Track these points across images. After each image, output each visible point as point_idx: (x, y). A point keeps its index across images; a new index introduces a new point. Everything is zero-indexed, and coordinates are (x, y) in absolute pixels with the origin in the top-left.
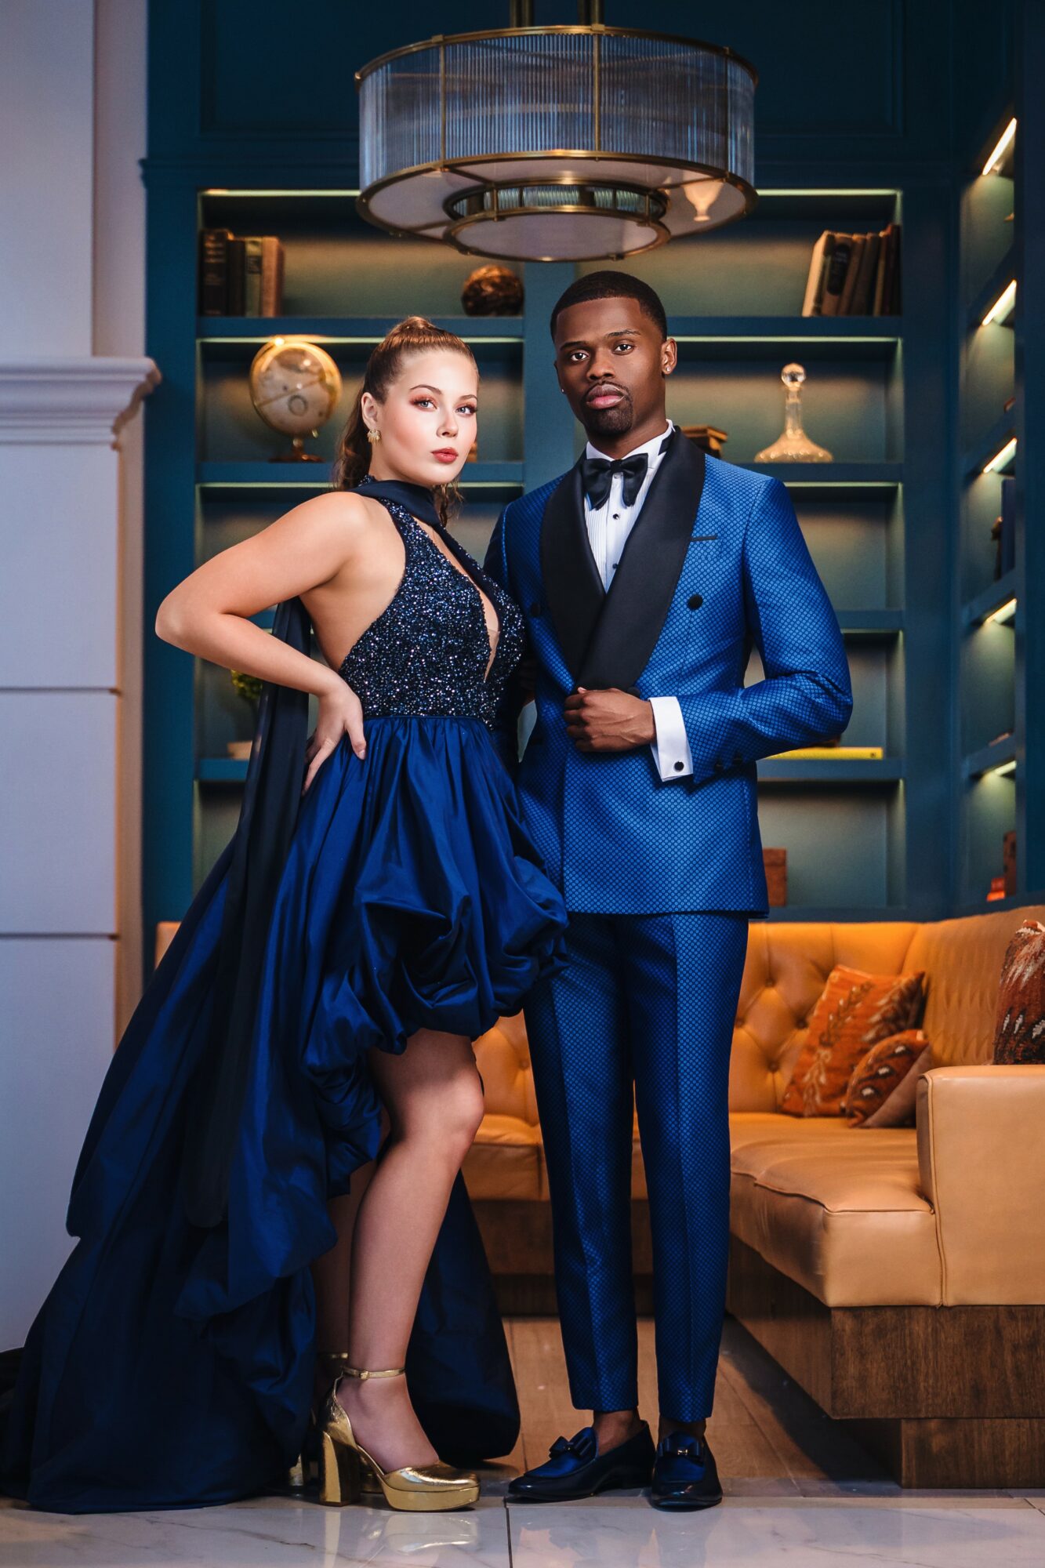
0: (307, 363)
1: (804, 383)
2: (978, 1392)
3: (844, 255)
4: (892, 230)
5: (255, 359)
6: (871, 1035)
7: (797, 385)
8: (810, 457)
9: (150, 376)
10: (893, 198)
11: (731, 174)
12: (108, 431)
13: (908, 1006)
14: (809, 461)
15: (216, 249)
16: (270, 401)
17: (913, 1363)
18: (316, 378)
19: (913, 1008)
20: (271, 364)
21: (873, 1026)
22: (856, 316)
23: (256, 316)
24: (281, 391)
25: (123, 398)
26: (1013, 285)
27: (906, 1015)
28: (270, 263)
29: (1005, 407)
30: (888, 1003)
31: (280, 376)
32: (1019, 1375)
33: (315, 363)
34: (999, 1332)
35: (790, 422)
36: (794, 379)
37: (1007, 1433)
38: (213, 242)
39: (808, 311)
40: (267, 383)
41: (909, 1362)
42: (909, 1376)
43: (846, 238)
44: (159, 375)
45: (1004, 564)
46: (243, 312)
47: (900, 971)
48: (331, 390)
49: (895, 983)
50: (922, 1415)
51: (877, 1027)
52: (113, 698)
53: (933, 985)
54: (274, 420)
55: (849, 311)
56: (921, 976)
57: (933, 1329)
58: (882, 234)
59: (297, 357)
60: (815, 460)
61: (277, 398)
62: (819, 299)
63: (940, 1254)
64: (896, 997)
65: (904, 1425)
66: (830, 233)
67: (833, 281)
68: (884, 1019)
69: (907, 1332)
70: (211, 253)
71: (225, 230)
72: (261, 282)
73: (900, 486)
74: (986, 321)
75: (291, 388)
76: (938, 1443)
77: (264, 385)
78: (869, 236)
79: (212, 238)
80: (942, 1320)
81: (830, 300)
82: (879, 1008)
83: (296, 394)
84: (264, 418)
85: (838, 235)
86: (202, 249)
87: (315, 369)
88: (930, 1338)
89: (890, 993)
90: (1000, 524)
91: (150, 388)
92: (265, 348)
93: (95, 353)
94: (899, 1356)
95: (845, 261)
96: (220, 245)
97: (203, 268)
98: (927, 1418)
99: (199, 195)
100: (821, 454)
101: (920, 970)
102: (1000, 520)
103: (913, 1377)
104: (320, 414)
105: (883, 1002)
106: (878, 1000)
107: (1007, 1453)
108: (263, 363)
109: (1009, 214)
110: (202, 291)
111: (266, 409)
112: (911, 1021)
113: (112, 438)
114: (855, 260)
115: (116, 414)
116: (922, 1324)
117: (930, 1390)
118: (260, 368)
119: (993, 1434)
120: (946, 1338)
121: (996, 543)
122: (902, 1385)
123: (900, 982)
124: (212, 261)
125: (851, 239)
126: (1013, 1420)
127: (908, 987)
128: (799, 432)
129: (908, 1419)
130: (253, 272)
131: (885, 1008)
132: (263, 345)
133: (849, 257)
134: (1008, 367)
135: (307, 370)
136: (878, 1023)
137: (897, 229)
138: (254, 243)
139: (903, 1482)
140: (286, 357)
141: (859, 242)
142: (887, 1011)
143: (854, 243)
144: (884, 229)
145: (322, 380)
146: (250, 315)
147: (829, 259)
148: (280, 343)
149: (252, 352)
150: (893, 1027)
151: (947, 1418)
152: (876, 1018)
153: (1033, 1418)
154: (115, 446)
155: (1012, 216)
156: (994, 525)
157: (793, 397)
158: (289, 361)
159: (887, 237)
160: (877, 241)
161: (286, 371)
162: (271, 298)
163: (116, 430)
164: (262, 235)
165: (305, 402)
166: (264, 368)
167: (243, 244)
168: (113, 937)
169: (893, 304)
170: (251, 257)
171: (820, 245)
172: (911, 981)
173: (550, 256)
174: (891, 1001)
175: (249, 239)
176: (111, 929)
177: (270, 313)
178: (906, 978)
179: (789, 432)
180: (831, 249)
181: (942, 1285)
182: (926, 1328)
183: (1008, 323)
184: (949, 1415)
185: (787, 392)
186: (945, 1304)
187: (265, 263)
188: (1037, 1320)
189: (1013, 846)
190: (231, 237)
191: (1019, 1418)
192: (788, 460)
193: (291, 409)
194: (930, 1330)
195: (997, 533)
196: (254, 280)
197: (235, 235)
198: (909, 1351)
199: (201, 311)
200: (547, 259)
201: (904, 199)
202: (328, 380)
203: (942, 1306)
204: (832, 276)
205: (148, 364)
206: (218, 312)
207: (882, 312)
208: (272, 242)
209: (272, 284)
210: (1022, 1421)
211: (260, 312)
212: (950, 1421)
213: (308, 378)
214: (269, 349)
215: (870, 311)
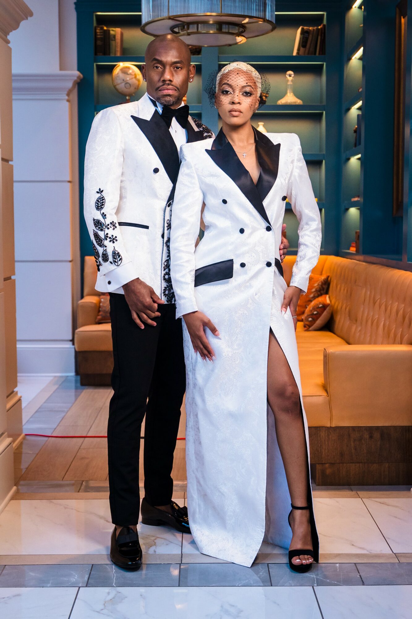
0: (131, 71)
1: (293, 77)
2: (342, 455)
3: (307, 34)
4: (323, 26)
5: (114, 70)
6: (312, 296)
7: (291, 78)
8: (295, 102)
9: (78, 77)
10: (323, 15)
11: (267, 20)
12: (65, 95)
13: (324, 286)
14: (294, 104)
15: (100, 32)
16: (119, 84)
17: (321, 446)
18: (134, 76)
19: (325, 287)
20: (119, 72)
21: (313, 292)
22: (311, 55)
23: (113, 56)
24: (122, 81)
25: (70, 85)
26: (362, 48)
27: (323, 289)
28: (118, 37)
29: (359, 90)
30: (317, 286)
31: (121, 75)
32: (356, 449)
33: (133, 71)
34: (349, 435)
35: (288, 91)
36: (290, 76)
37: (351, 468)
38: (99, 30)
39: (295, 54)
40: (118, 78)
41: (319, 445)
42: (319, 449)
43: (307, 29)
44: (82, 76)
45: (357, 143)
46: (109, 54)
47: (321, 274)
48: (139, 80)
49: (320, 279)
50: (323, 462)
51: (314, 293)
52: (69, 184)
53: (332, 280)
54: (120, 91)
55: (308, 54)
56: (328, 277)
57: (327, 435)
58: (319, 27)
59: (127, 70)
60: (297, 104)
61: (121, 83)
62: (299, 50)
63: (330, 412)
64: (320, 284)
65: (317, 465)
66: (302, 27)
67: (303, 43)
68: (316, 291)
69: (319, 435)
70: (98, 34)
71: (103, 26)
72: (115, 43)
73: (324, 112)
74: (353, 58)
75: (125, 80)
76: (328, 471)
77: (116, 79)
78: (315, 28)
79: (99, 29)
80: (331, 431)
81: (302, 49)
82: (315, 287)
83: (127, 82)
84: (117, 90)
85: (305, 28)
86: (96, 33)
87: (133, 74)
88: (326, 437)
89: (319, 282)
90: (356, 128)
91: (79, 81)
92: (117, 66)
93: (61, 69)
94: (316, 443)
95: (307, 37)
96: (102, 31)
97: (96, 39)
98: (325, 463)
99: (94, 14)
100: (299, 102)
101: (328, 274)
102: (356, 126)
103: (320, 450)
104: (135, 88)
105: (316, 285)
106: (314, 284)
107: (351, 474)
108: (116, 71)
109: (361, 24)
110: (96, 46)
111: (118, 87)
112: (325, 291)
113: (67, 97)
114: (311, 36)
115: (68, 90)
116: (324, 432)
117: (326, 454)
118: (115, 73)
119: (347, 468)
120: (332, 437)
121: (355, 134)
122: (317, 452)
123: (321, 279)
124: (99, 36)
125: (309, 29)
126: (353, 464)
127: (324, 280)
128: (292, 94)
129: (319, 464)
130: (112, 40)
131: (317, 287)
132: (116, 65)
133: (309, 35)
134: (360, 72)
135: (131, 74)
136: (314, 292)
137: (324, 26)
138: (113, 30)
139: (317, 484)
140: (124, 70)
141: (312, 30)
142: (317, 288)
143: (310, 30)
144: (320, 26)
145: (135, 77)
146: (112, 55)
147: (302, 35)
148: (122, 65)
149: (112, 68)
150: (319, 293)
151: (331, 463)
152: (314, 290)
153: (360, 463)
154: (68, 101)
155: (362, 25)
156: (355, 129)
157: (290, 82)
158: (125, 71)
159: (321, 28)
160: (318, 29)
161: (123, 74)
162: (119, 49)
163: (68, 95)
164: (115, 27)
165: (130, 85)
166: (117, 73)
167: (109, 31)
168: (70, 261)
169: (323, 51)
170: (112, 35)
171: (299, 31)
172: (325, 278)
173: (206, 45)
174: (318, 285)
175: (111, 29)
176: (70, 259)
177: (118, 54)
178: (323, 278)
179: (288, 94)
180: (303, 32)
181: (331, 420)
182: (325, 434)
183: (360, 59)
184: (332, 462)
185: (288, 81)
186: (332, 426)
187: (116, 37)
188: (362, 432)
189: (359, 236)
190: (105, 28)
191: (355, 463)
192: (288, 104)
193: (125, 87)
194: (326, 434)
195: (355, 131)
196: (113, 43)
197: (107, 27)
198: (319, 442)
199: (96, 54)
200: (206, 46)
201: (327, 15)
202: (138, 77)
203: (331, 427)
204: (303, 42)
205: (77, 73)
206: (101, 54)
207: (319, 54)
208: (118, 30)
209: (119, 44)
210: (356, 464)
211: (115, 54)
212: (332, 464)
213: (131, 77)
214: (118, 66)
215: (315, 54)
